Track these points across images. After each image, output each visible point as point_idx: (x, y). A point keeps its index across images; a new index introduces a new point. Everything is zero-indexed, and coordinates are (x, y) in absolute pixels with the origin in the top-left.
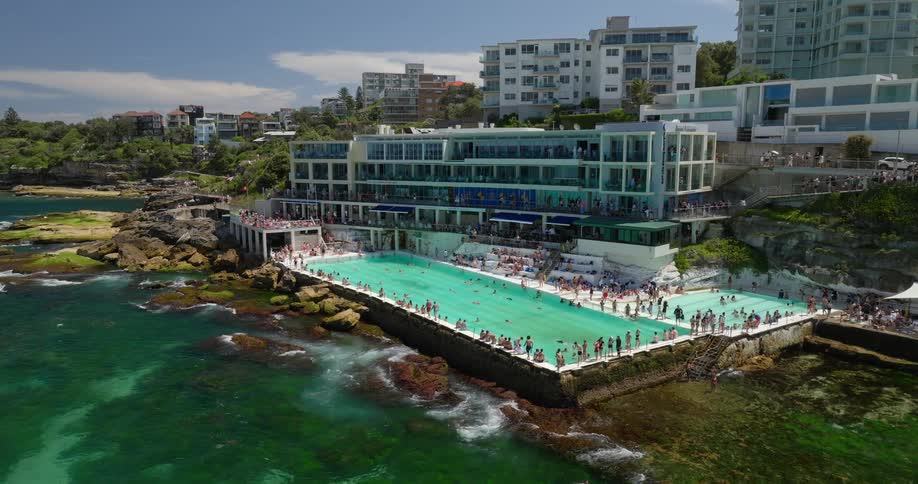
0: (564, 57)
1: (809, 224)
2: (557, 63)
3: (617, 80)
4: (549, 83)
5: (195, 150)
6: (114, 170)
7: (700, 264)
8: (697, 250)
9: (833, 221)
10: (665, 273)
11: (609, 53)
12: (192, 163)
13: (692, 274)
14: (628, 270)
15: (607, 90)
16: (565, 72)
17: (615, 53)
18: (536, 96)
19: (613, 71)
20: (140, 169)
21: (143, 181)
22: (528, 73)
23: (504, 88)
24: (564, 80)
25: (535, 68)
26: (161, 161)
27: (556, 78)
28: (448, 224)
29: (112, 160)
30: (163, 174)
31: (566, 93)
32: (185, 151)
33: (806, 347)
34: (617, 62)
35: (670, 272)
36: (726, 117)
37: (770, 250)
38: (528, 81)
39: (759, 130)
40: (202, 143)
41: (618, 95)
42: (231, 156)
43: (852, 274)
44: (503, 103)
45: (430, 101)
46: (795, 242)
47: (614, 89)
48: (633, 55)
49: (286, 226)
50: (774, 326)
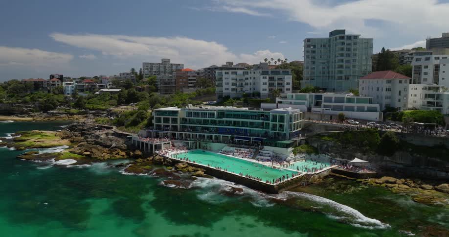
0: (246, 76)
1: (329, 141)
2: (244, 78)
3: (266, 87)
4: (241, 86)
5: (66, 97)
6: (26, 107)
7: (300, 153)
8: (299, 148)
9: (336, 140)
10: (290, 156)
11: (263, 78)
12: (66, 102)
13: (298, 156)
14: (280, 155)
15: (263, 90)
16: (247, 81)
17: (266, 78)
18: (237, 89)
19: (265, 84)
20: (39, 107)
21: (42, 112)
22: (234, 81)
23: (225, 86)
24: (246, 84)
25: (236, 80)
26: (50, 103)
27: (244, 84)
28: (217, 140)
29: (25, 102)
30: (52, 109)
31: (247, 89)
32: (61, 98)
33: (330, 175)
34: (267, 81)
35: (292, 155)
36: (304, 104)
37: (319, 148)
38: (234, 84)
39: (313, 109)
40: (68, 94)
41: (267, 92)
42: (85, 101)
43: (341, 155)
44: (224, 91)
45: (181, 80)
46: (325, 146)
47: (265, 90)
48: (271, 79)
50: (322, 171)
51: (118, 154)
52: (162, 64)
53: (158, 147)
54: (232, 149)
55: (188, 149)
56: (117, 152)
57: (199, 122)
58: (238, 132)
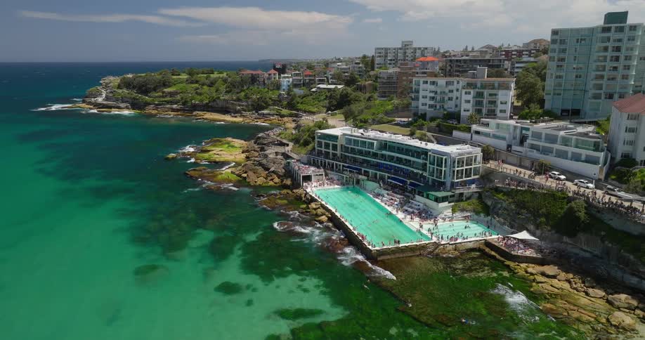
0: (450, 87)
1: (503, 200)
2: (447, 91)
3: (469, 106)
4: (443, 100)
5: (280, 94)
6: (239, 105)
7: (463, 210)
8: (462, 204)
9: (511, 200)
10: (445, 213)
11: (466, 93)
12: (278, 102)
13: (458, 214)
14: (431, 210)
15: (465, 111)
16: (450, 95)
17: (469, 93)
18: (436, 107)
19: (468, 102)
20: (252, 105)
21: (254, 112)
22: (432, 95)
23: (421, 100)
24: (450, 99)
25: (436, 93)
26: (263, 101)
27: (446, 98)
28: (375, 179)
29: (239, 100)
30: (263, 108)
31: (450, 106)
32: (275, 95)
33: (479, 250)
34: (470, 97)
35: (448, 212)
36: (504, 139)
37: (492, 208)
38: (433, 98)
39: (515, 148)
40: (284, 90)
41: (468, 114)
42: (299, 100)
43: (510, 223)
44: (421, 107)
46: (500, 206)
47: (468, 111)
48: (480, 95)
49: (311, 170)
50: (466, 240)
51: (272, 180)
52: (400, 49)
53: (308, 178)
54: (385, 192)
55: (342, 184)
56: (271, 178)
57: (361, 153)
58: (397, 171)
